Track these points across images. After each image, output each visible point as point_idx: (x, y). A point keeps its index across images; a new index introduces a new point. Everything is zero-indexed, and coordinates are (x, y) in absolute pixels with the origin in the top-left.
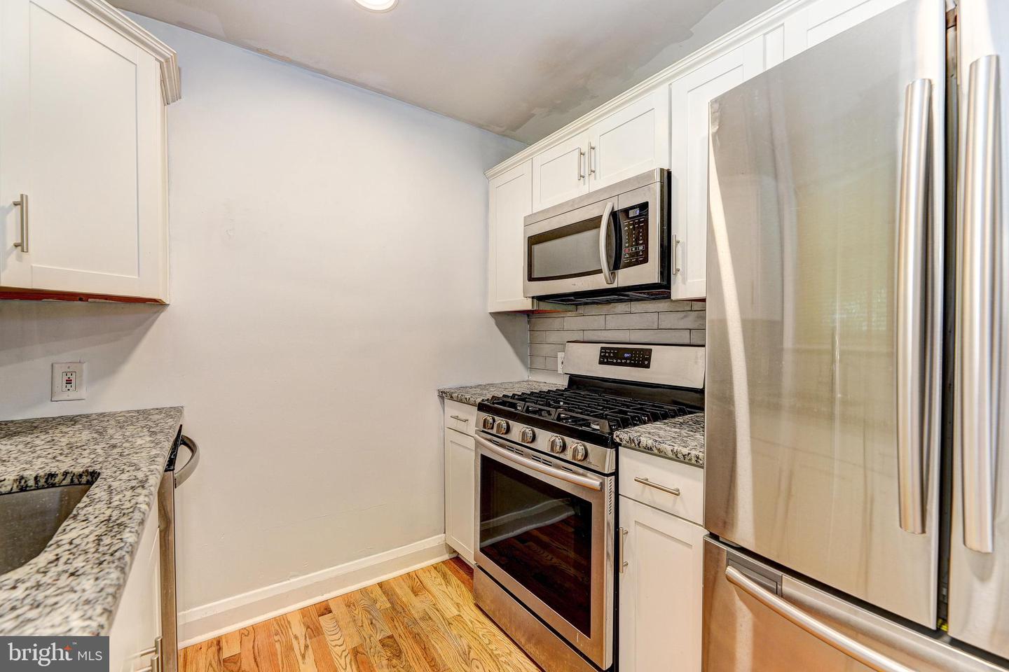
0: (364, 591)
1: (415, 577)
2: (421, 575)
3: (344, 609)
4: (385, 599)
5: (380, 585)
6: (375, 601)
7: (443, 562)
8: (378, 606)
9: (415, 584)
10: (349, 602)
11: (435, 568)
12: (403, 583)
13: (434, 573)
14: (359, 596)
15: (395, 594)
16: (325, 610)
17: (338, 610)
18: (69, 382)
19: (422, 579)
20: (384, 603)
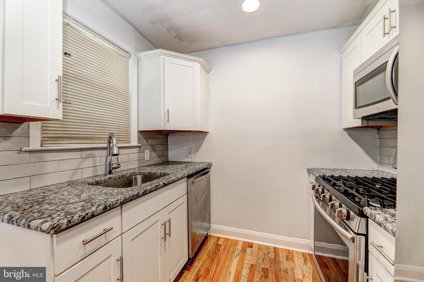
0: (267, 247)
1: (291, 253)
2: (294, 254)
3: (257, 249)
4: (274, 254)
5: (275, 248)
6: (269, 253)
7: (309, 254)
8: (269, 255)
9: (290, 255)
10: (260, 248)
11: (303, 255)
12: (284, 253)
13: (301, 256)
14: (264, 248)
15: (279, 254)
16: (251, 246)
17: (255, 248)
18: (190, 153)
19: (294, 255)
20: (272, 255)
